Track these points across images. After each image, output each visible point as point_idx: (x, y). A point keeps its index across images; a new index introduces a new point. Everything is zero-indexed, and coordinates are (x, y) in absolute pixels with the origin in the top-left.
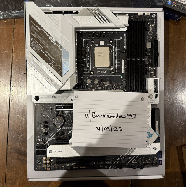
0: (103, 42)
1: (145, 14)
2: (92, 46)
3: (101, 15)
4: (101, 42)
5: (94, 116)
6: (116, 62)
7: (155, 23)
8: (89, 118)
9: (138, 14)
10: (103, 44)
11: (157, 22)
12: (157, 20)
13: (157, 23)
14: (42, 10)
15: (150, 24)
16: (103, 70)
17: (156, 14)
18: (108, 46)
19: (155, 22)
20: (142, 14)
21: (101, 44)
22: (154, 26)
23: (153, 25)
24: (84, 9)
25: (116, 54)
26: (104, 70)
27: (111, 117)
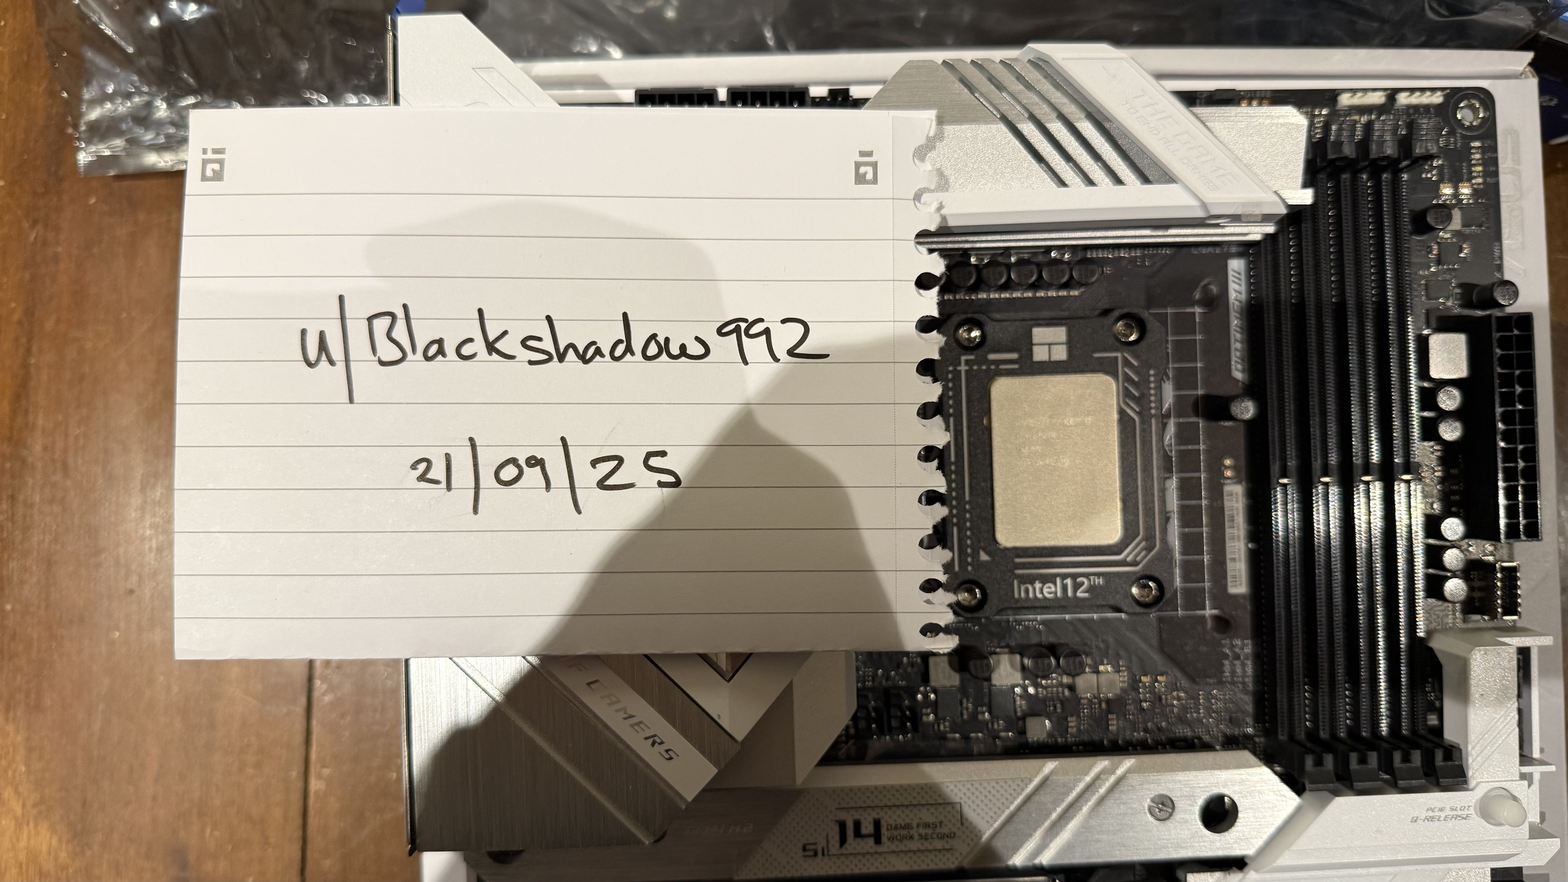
0: (1060, 333)
1: (1403, 99)
2: (963, 368)
3: (1071, 110)
4: (1040, 334)
5: (390, 352)
6: (1173, 502)
7: (1485, 174)
8: (341, 366)
9: (1345, 100)
10: (1060, 354)
11: (1495, 161)
12: (1494, 149)
13: (1496, 174)
14: (546, 83)
15: (1441, 180)
16: (1064, 577)
17: (1486, 99)
18: (1108, 367)
19: (1484, 163)
20: (1378, 98)
21: (1040, 354)
22: (1476, 193)
23: (1465, 190)
24: (909, 65)
25: (1171, 429)
26: (1074, 577)
27: (561, 357)
